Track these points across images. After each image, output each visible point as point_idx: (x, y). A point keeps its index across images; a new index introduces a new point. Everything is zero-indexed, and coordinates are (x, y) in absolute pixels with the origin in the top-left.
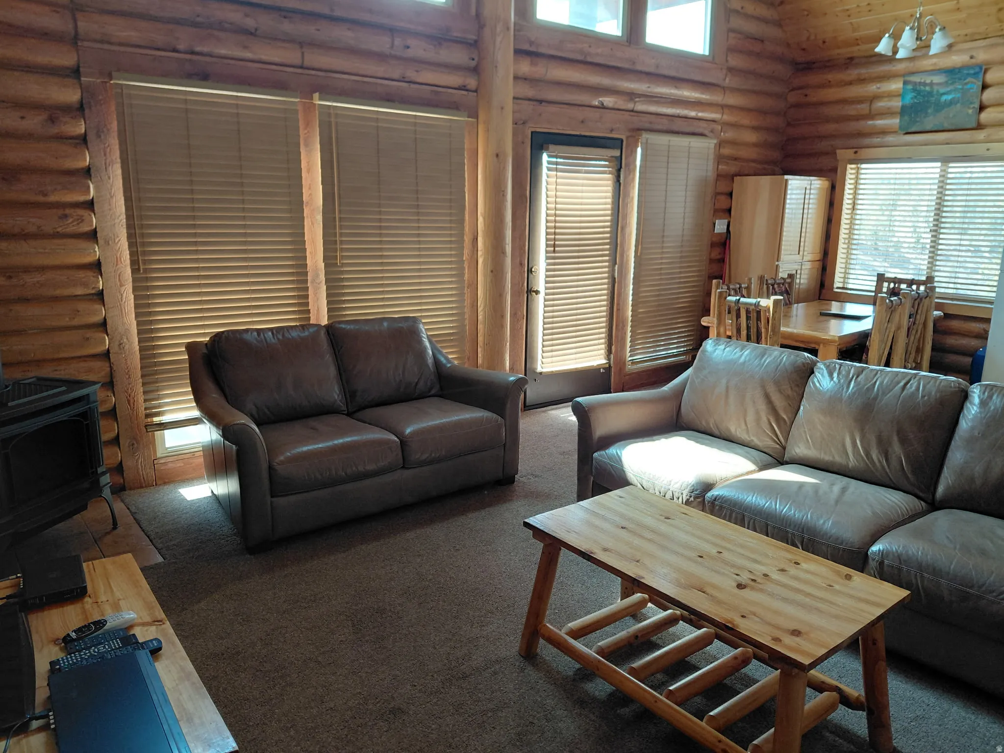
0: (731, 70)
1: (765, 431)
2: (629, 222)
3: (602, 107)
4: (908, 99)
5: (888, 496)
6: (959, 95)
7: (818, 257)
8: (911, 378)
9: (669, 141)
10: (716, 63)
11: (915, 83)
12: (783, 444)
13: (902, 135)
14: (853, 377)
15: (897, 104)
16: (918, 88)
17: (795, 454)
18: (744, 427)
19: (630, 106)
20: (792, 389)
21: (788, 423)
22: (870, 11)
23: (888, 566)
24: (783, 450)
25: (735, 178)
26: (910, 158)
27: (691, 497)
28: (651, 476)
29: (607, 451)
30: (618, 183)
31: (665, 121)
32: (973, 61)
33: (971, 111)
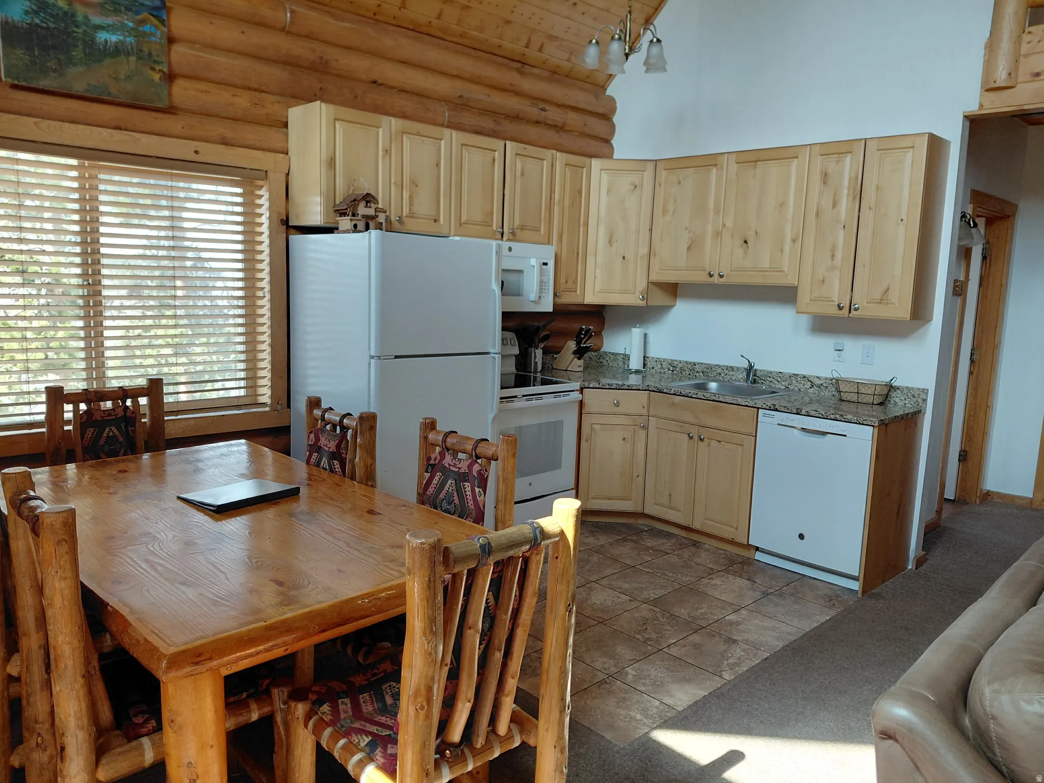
4: (18, 10)
6: (130, 40)
33: (157, 77)
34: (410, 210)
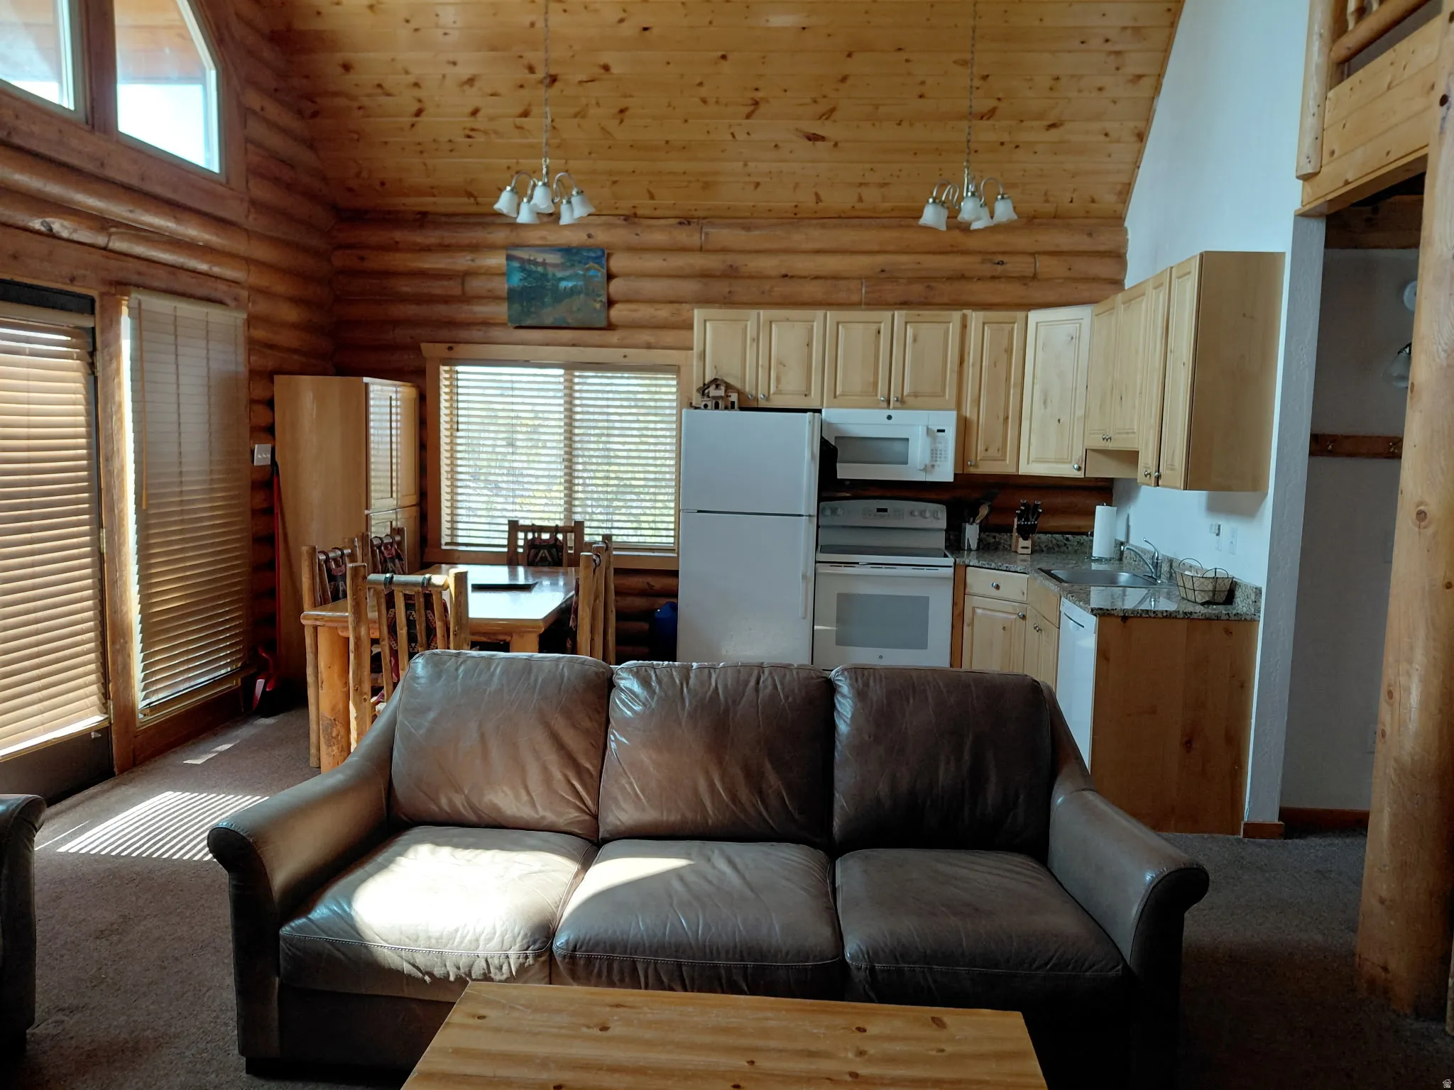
0: (253, 202)
1: (563, 797)
2: (118, 449)
3: (51, 234)
4: (516, 280)
5: (781, 854)
6: (580, 283)
7: (412, 500)
8: (759, 673)
9: (175, 308)
10: (231, 189)
11: (521, 260)
12: (593, 811)
13: (512, 330)
14: (682, 684)
15: (502, 286)
16: (527, 267)
17: (619, 823)
18: (525, 798)
19: (101, 240)
20: (590, 717)
21: (594, 773)
22: (451, 151)
23: (883, 971)
24: (594, 821)
25: (277, 378)
26: (528, 361)
27: (527, 957)
28: (433, 941)
29: (310, 916)
30: (92, 378)
31: (162, 273)
32: (591, 241)
33: (598, 306)
34: (777, 387)
